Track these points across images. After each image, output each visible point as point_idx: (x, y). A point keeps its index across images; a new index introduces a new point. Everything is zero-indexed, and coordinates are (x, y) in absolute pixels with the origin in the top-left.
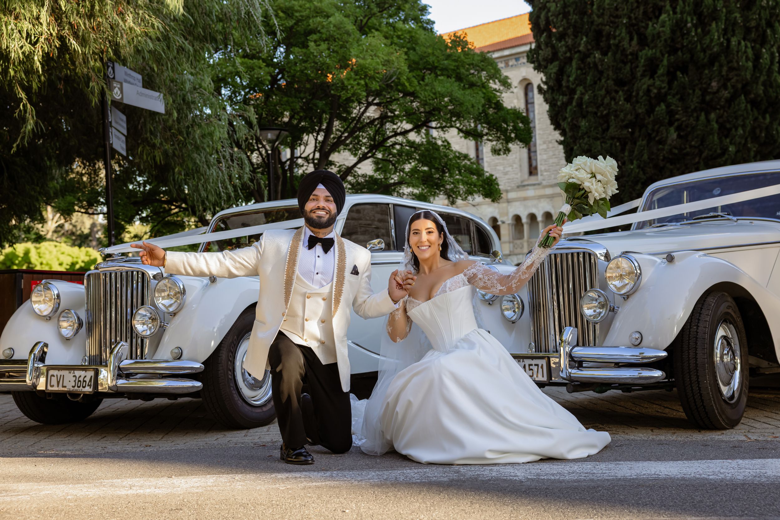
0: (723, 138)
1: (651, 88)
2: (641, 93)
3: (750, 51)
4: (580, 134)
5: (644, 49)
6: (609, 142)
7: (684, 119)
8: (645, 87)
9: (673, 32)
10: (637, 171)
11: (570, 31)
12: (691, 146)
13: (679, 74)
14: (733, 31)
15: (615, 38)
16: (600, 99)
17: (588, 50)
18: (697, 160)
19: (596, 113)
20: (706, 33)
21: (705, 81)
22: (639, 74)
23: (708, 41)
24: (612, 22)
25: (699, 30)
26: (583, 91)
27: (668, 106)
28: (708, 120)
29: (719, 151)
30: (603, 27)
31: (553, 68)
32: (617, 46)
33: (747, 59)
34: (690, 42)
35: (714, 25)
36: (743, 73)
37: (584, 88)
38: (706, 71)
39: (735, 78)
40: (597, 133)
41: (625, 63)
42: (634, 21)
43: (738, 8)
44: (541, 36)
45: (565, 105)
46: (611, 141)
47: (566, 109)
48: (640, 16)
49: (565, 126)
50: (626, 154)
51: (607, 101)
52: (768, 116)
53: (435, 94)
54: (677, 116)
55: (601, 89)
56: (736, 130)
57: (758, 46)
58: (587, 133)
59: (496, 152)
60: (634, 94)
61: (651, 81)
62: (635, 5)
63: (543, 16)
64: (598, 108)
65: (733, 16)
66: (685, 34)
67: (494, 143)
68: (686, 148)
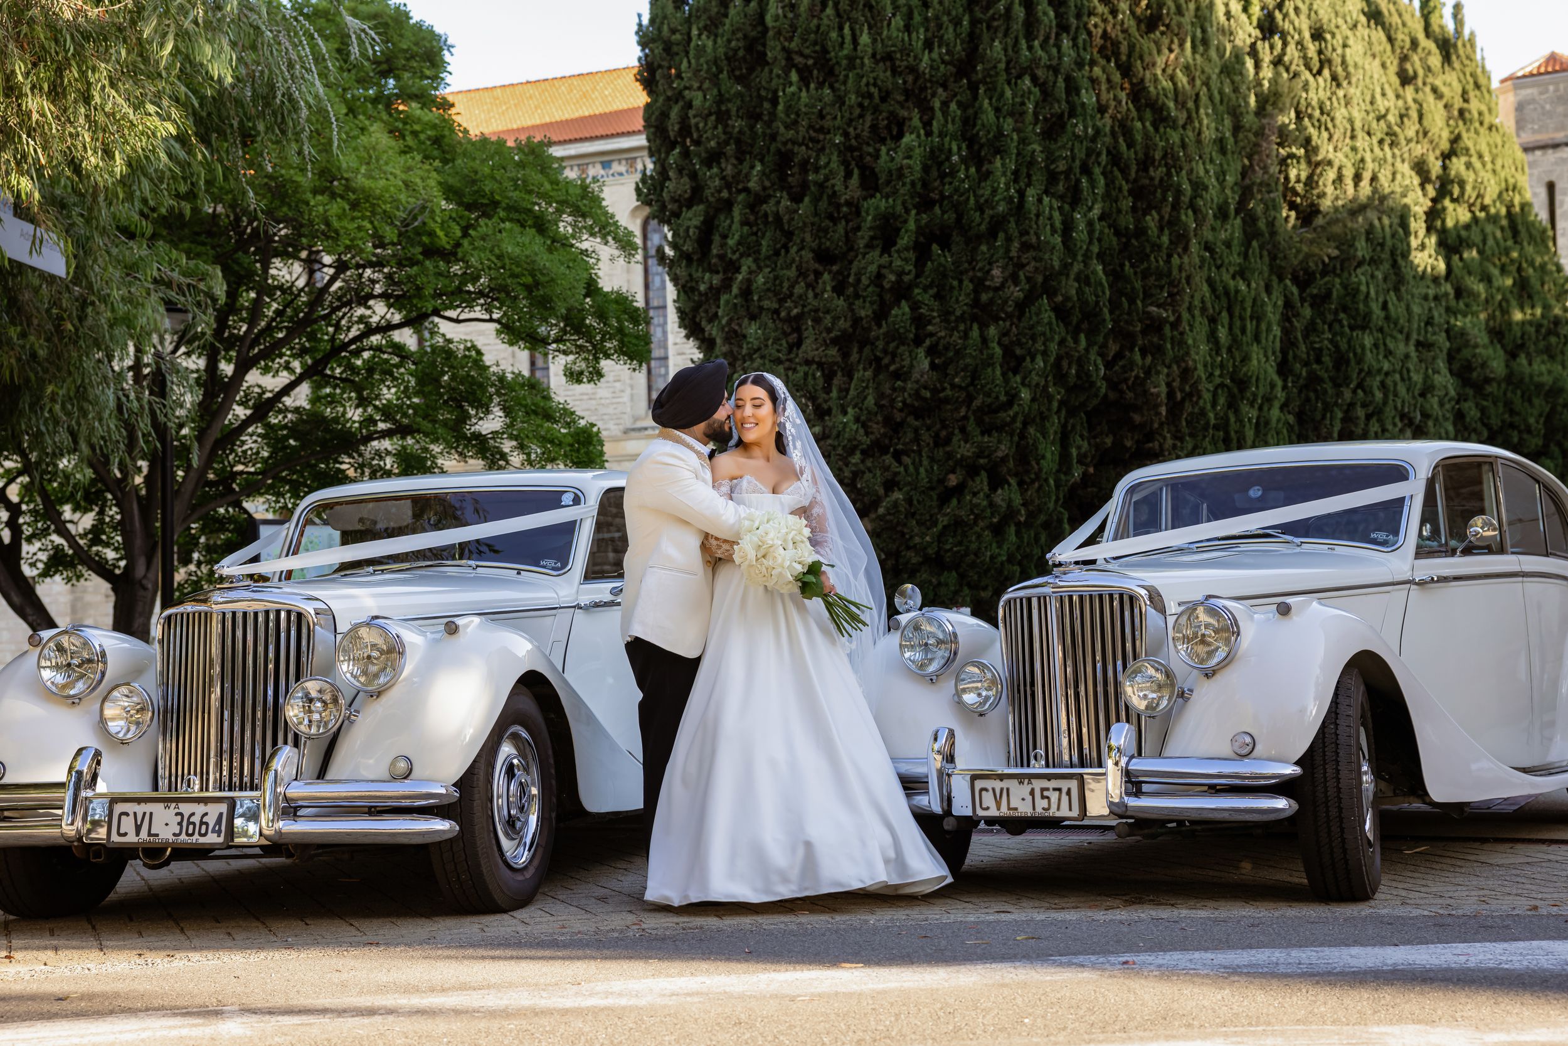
0: (1010, 374)
1: (884, 271)
2: (865, 281)
3: (1056, 215)
4: (744, 351)
5: (872, 196)
6: (802, 369)
7: (943, 334)
8: (873, 268)
9: (926, 169)
10: (855, 427)
11: (730, 149)
12: (953, 386)
13: (935, 248)
14: (1029, 176)
15: (817, 170)
16: (786, 285)
17: (764, 189)
18: (963, 412)
19: (776, 312)
20: (985, 176)
21: (980, 265)
22: (861, 243)
23: (988, 192)
24: (811, 139)
25: (973, 170)
26: (754, 267)
27: (915, 306)
28: (984, 340)
29: (1003, 398)
30: (796, 149)
31: (693, 218)
32: (821, 186)
33: (1054, 231)
34: (956, 190)
35: (998, 163)
36: (1047, 256)
37: (756, 260)
38: (984, 248)
39: (1033, 264)
40: (778, 351)
41: (834, 220)
42: (853, 142)
43: (1036, 134)
44: (668, 154)
45: (715, 293)
46: (806, 368)
47: (718, 299)
48: (866, 134)
49: (714, 332)
50: (834, 394)
51: (799, 290)
52: (1082, 337)
53: (500, 257)
54: (930, 328)
55: (789, 267)
56: (1033, 360)
57: (1067, 207)
58: (759, 349)
59: (574, 376)
60: (851, 280)
61: (885, 259)
62: (857, 111)
63: (675, 112)
64: (781, 301)
65: (1029, 148)
66: (945, 175)
67: (571, 358)
68: (944, 389)
